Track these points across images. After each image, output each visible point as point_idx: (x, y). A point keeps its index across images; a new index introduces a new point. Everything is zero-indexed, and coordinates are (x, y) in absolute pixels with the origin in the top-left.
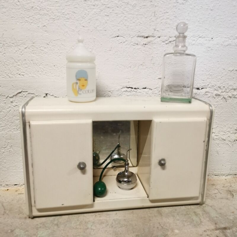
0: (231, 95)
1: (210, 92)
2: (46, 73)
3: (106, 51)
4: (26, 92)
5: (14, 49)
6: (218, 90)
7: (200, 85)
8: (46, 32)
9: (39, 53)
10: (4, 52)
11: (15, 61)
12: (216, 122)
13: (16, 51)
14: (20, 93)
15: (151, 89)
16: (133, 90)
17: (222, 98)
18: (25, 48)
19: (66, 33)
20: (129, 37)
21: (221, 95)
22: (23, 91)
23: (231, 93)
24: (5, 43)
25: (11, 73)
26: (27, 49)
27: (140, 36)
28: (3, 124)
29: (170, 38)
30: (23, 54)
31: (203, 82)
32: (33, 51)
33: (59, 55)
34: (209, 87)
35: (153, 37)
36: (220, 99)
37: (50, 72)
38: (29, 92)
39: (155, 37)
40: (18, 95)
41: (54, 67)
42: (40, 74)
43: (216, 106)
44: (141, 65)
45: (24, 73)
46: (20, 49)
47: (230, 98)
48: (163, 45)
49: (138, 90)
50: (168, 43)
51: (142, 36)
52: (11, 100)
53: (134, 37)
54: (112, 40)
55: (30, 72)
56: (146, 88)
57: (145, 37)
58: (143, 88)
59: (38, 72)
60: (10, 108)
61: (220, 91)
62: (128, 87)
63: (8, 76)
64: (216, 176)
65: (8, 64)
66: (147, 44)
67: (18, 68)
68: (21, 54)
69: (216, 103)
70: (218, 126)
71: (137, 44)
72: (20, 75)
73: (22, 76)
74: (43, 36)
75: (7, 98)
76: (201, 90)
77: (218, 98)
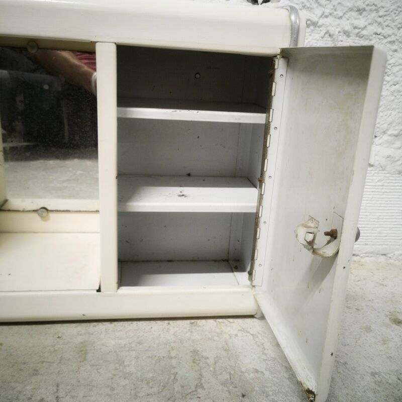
0: (348, 28)
6: (312, 8)
17: (322, 34)
21: (320, 24)
23: (348, 22)
36: (317, 36)
47: (345, 37)
61: (318, 12)
76: (261, 4)
77: (310, 35)
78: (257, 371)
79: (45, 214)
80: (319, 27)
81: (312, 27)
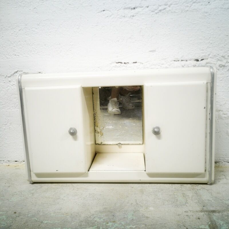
1: (212, 63)
2: (38, 52)
3: (93, 26)
4: (22, 71)
5: (10, 32)
6: (222, 60)
7: (199, 55)
8: (36, 14)
9: (31, 34)
10: (2, 36)
11: (11, 43)
12: (223, 98)
13: (12, 34)
14: (16, 72)
15: (143, 64)
16: (122, 65)
17: (228, 69)
18: (20, 30)
19: (54, 13)
20: (116, 10)
21: (226, 65)
22: (19, 70)
24: (3, 27)
25: (8, 54)
26: (20, 31)
27: (127, 8)
28: (3, 102)
29: (160, 7)
30: (17, 36)
31: (202, 52)
32: (26, 32)
33: (49, 34)
34: (211, 57)
35: (141, 7)
36: (226, 70)
37: (42, 51)
38: (24, 72)
39: (143, 7)
40: (14, 74)
41: (45, 46)
42: (33, 54)
43: (221, 79)
44: (130, 38)
45: (19, 53)
46: (15, 32)
48: (152, 15)
49: (127, 65)
50: (158, 12)
51: (129, 8)
52: (10, 79)
53: (120, 9)
54: (98, 15)
55: (24, 52)
56: (136, 62)
57: (132, 9)
58: (133, 63)
59: (31, 52)
60: (8, 87)
61: (225, 61)
62: (117, 62)
63: (6, 57)
65: (5, 46)
66: (134, 15)
67: (14, 49)
68: (16, 36)
69: (221, 76)
70: (227, 102)
71: (124, 17)
72: (15, 55)
73: (18, 57)
74: (34, 17)
75: (5, 78)
76: (200, 61)
77: (222, 70)
78: (209, 200)
79: (121, 145)
80: (226, 67)
81: (223, 67)
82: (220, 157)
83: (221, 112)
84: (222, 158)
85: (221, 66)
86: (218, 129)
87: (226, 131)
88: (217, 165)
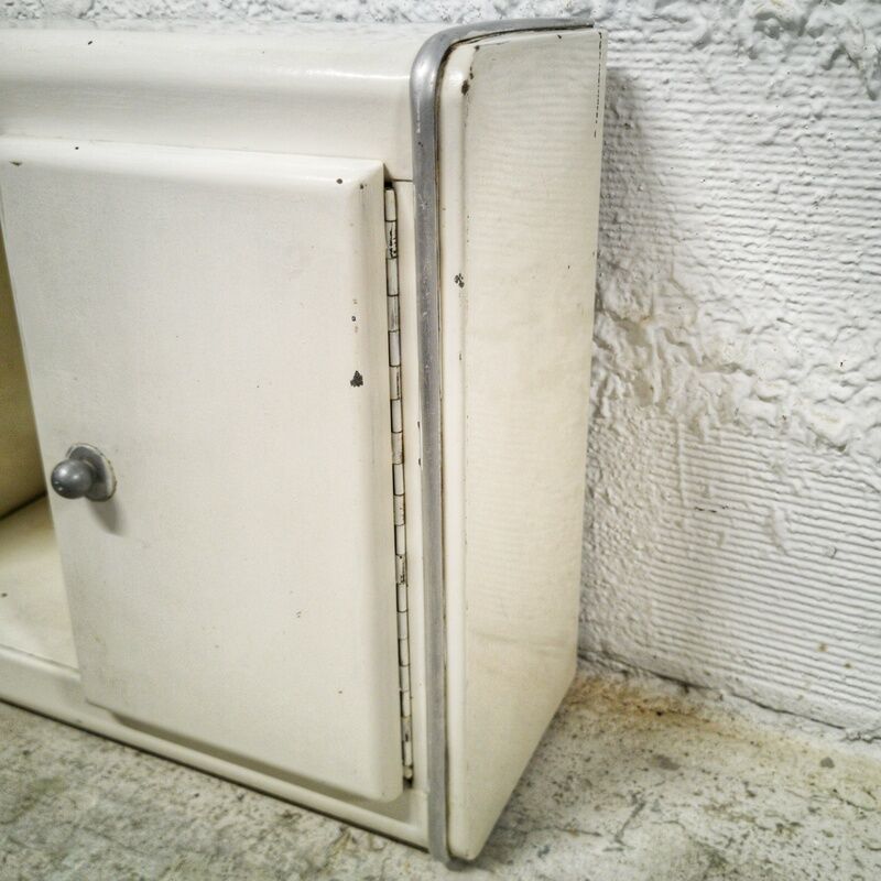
12: (768, 277)
17: (825, 56)
21: (812, 23)
36: (809, 64)
43: (767, 133)
64: (770, 716)
69: (771, 109)
70: (791, 317)
77: (783, 61)
80: (813, 34)
81: (785, 37)
82: (707, 663)
83: (740, 376)
84: (722, 673)
85: (771, 22)
86: (712, 491)
87: (765, 511)
88: (686, 705)
